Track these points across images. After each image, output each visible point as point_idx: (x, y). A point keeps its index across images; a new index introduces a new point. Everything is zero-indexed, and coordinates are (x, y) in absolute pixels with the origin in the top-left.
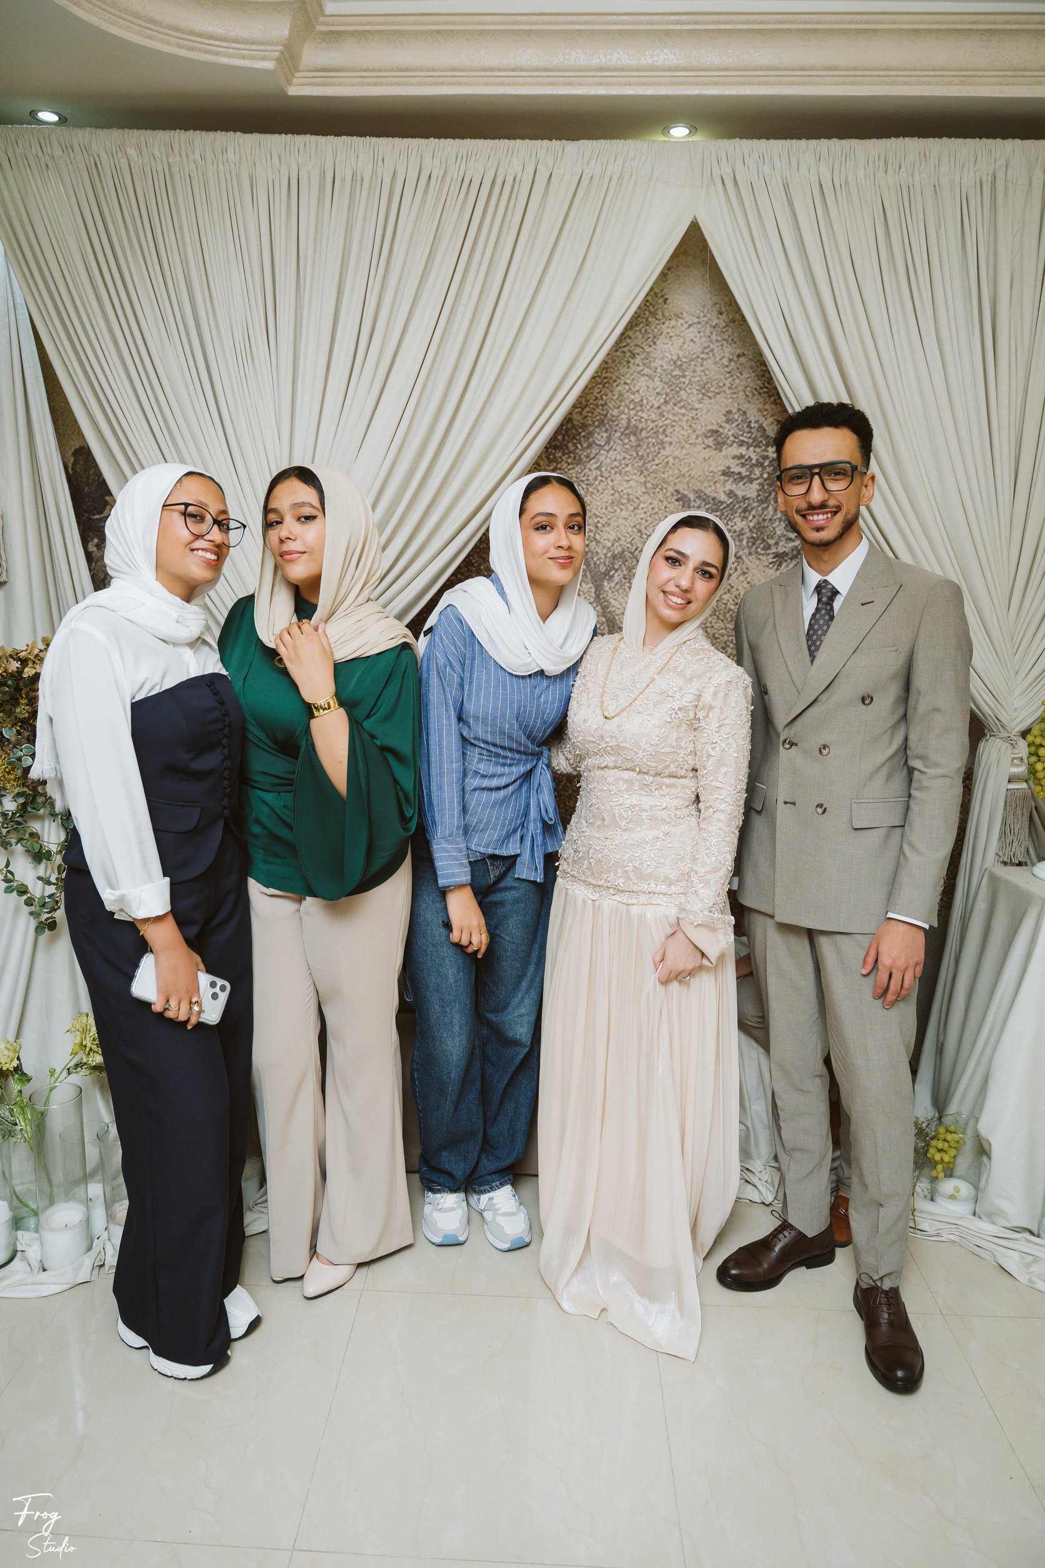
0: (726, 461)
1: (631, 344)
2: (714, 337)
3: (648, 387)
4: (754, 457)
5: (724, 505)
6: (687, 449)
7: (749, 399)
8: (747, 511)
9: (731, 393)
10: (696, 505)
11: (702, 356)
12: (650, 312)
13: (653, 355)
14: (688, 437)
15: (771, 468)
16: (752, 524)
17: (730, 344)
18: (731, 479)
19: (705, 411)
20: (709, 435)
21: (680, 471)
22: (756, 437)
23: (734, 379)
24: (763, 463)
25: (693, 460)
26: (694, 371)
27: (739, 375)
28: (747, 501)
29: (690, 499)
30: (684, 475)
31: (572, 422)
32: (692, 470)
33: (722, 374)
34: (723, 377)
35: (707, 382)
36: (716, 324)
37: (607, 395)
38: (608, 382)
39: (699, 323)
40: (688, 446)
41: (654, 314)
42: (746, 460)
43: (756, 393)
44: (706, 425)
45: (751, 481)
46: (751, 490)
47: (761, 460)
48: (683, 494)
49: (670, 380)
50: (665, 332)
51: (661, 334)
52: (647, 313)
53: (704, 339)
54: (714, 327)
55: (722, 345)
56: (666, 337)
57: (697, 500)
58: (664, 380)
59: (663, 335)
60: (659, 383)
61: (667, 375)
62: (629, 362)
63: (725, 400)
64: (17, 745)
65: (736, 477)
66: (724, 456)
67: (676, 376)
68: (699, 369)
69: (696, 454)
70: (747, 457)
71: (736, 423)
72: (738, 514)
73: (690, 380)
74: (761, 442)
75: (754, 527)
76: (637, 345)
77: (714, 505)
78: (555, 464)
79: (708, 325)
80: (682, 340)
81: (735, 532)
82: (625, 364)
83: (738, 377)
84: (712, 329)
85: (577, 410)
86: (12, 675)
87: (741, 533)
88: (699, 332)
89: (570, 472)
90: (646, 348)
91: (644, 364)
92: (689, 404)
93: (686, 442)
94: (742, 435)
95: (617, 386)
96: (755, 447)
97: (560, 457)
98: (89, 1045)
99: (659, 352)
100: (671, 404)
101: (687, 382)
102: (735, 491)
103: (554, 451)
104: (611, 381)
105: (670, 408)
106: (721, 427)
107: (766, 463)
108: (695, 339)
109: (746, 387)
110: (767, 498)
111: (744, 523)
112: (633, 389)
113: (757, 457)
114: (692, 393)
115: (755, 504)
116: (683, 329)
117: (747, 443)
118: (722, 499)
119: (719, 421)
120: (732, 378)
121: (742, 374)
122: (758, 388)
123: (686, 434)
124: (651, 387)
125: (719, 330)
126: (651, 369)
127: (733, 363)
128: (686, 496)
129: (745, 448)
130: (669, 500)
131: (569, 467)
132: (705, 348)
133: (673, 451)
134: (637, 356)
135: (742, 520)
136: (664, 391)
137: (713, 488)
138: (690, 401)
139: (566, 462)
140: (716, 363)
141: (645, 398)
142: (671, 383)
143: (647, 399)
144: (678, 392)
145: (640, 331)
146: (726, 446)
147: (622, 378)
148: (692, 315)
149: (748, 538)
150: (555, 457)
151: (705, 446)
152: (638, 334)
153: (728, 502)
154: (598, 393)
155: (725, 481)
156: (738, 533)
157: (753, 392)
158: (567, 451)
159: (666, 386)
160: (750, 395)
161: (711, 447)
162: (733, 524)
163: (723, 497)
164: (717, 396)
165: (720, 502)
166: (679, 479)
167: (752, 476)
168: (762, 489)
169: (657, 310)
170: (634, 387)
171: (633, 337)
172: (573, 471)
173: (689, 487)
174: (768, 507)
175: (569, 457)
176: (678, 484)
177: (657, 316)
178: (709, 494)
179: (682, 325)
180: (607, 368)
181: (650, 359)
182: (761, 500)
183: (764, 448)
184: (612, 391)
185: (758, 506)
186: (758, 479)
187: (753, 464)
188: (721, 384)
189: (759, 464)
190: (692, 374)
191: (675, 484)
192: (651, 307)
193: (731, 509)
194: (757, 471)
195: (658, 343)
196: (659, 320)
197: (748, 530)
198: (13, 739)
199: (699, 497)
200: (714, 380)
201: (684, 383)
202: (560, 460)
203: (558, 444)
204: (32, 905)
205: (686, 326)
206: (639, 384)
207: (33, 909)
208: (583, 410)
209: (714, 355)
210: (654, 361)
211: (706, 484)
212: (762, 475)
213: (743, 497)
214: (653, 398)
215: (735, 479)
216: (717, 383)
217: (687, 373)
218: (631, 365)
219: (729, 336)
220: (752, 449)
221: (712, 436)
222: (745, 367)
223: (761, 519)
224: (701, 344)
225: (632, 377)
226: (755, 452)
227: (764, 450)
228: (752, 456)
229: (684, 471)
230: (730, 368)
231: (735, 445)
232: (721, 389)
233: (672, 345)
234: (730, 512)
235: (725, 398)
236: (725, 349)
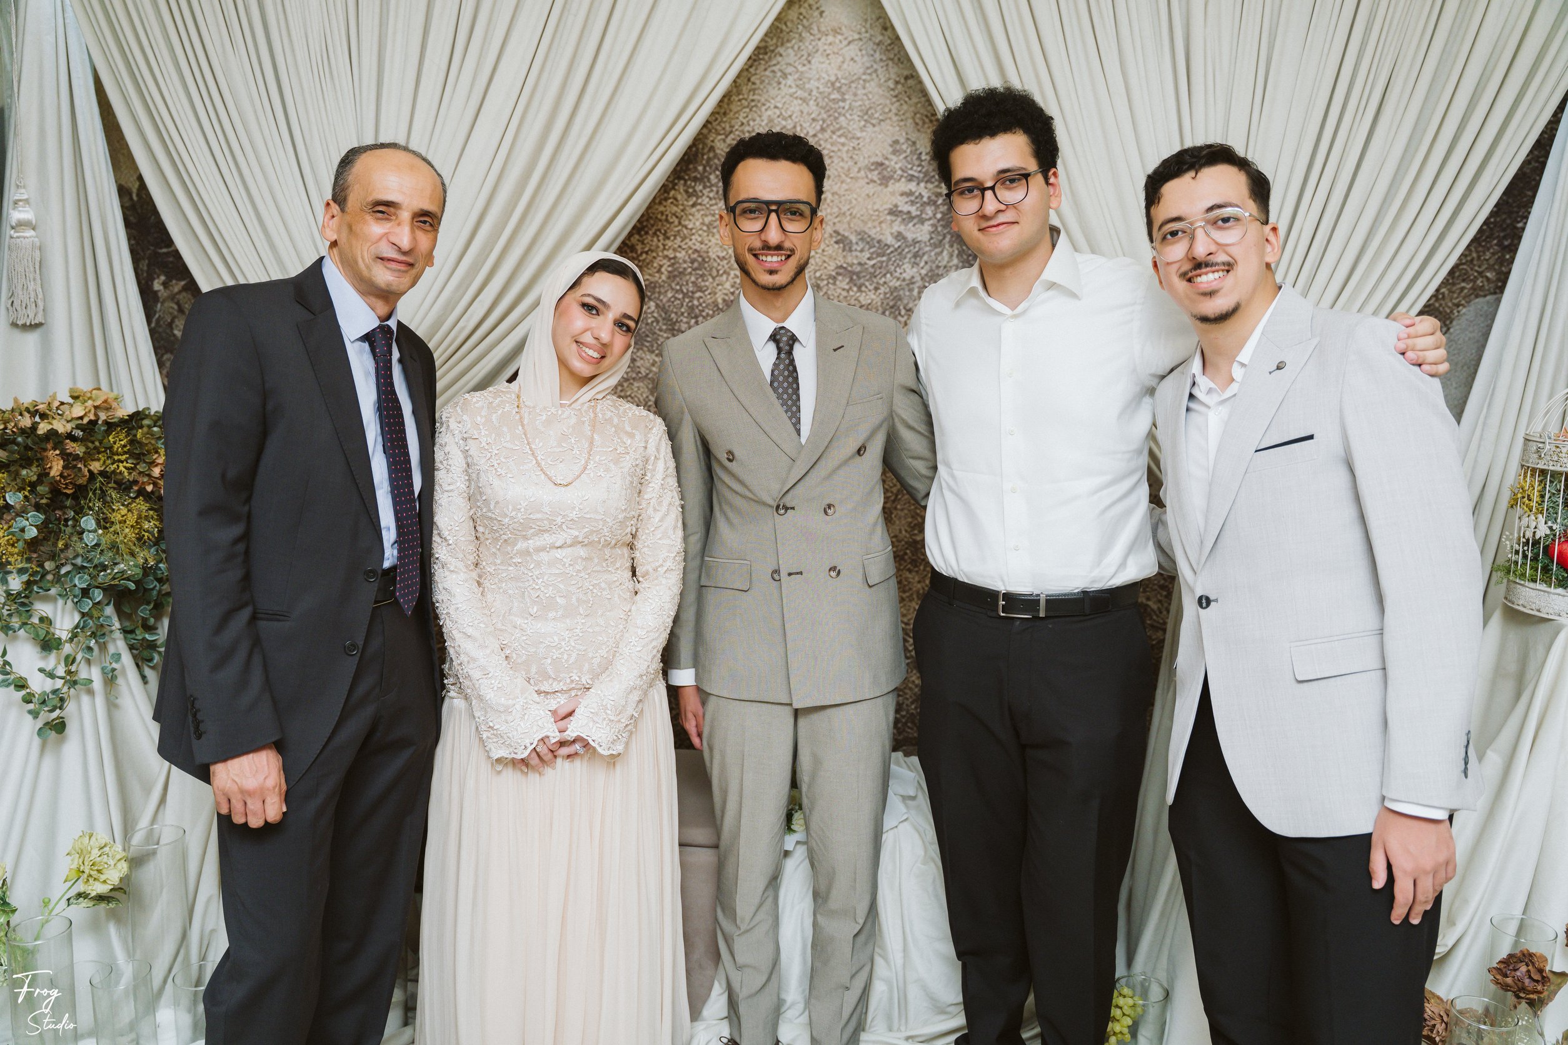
0: (893, 198)
1: (783, 63)
2: (877, 56)
3: (802, 112)
4: (926, 194)
5: (891, 249)
6: (848, 184)
7: (919, 127)
8: (918, 256)
9: (898, 121)
10: (859, 249)
11: (864, 77)
12: (804, 26)
13: (807, 75)
14: (849, 170)
15: (946, 207)
16: (923, 272)
17: (897, 64)
18: (899, 219)
19: (868, 140)
20: (873, 167)
21: (840, 209)
22: (927, 171)
23: (901, 105)
24: (936, 201)
25: (855, 196)
26: (855, 95)
27: (907, 99)
28: (917, 245)
29: (851, 242)
30: (844, 214)
31: (714, 151)
32: (852, 207)
33: (887, 98)
34: (888, 102)
35: (870, 108)
36: (880, 42)
37: (754, 120)
38: (756, 106)
39: (860, 39)
40: (849, 180)
41: (808, 29)
42: (916, 198)
43: (927, 120)
44: (869, 157)
45: (922, 222)
46: (923, 232)
47: (933, 198)
48: (843, 236)
49: (827, 104)
50: (821, 50)
51: (817, 51)
52: (800, 27)
53: (865, 58)
54: (878, 44)
55: (887, 65)
56: (822, 54)
57: (860, 243)
58: (820, 104)
59: (819, 53)
60: (814, 108)
61: (823, 99)
62: (779, 83)
63: (891, 128)
64: (23, 512)
65: (904, 217)
66: (890, 193)
67: (834, 100)
68: (860, 92)
69: (858, 190)
70: (917, 194)
71: (904, 155)
72: (907, 260)
73: (850, 104)
74: (933, 176)
75: (926, 275)
76: (789, 64)
77: (879, 248)
78: (694, 199)
79: (871, 44)
80: (841, 59)
81: (904, 280)
82: (775, 85)
83: (906, 102)
84: (875, 47)
85: (720, 137)
86: (23, 431)
87: (912, 282)
88: (861, 50)
89: (712, 208)
90: (800, 68)
91: (797, 86)
92: (849, 132)
93: (847, 176)
94: (911, 169)
95: (766, 110)
96: (927, 182)
97: (701, 191)
98: (87, 871)
99: (815, 72)
100: (829, 131)
101: (847, 107)
102: (904, 233)
103: (693, 184)
104: (759, 105)
105: (827, 137)
106: (887, 159)
107: (940, 201)
108: (856, 58)
109: (915, 114)
110: (941, 241)
111: (915, 270)
112: (784, 113)
113: (930, 194)
114: (853, 120)
115: (928, 249)
116: (841, 46)
117: (918, 178)
118: (888, 242)
119: (885, 152)
120: (898, 104)
121: (910, 99)
122: (929, 115)
123: (846, 167)
124: (805, 112)
125: (884, 47)
126: (805, 91)
127: (899, 86)
128: (846, 238)
129: (914, 184)
130: (827, 242)
131: (711, 203)
132: (868, 68)
133: (831, 186)
134: (789, 77)
135: (913, 267)
136: (820, 117)
137: (878, 229)
138: (850, 129)
139: (708, 197)
140: (880, 86)
141: (798, 125)
142: (828, 108)
143: (801, 125)
144: (836, 118)
145: (792, 47)
146: (892, 181)
147: (773, 101)
148: (852, 31)
149: (919, 287)
150: (695, 191)
151: (867, 181)
152: (790, 51)
153: (896, 246)
154: (744, 118)
155: (893, 221)
156: (907, 282)
157: (923, 120)
158: (708, 184)
159: (823, 111)
160: (920, 123)
161: (875, 182)
162: (902, 271)
163: (890, 240)
164: (882, 123)
165: (886, 245)
166: (838, 219)
167: (924, 216)
168: (935, 231)
169: (811, 24)
170: (786, 112)
171: (784, 54)
172: (715, 207)
173: (850, 228)
174: (942, 252)
175: (712, 191)
176: (838, 225)
177: (812, 31)
178: (874, 236)
179: (841, 41)
180: (754, 90)
181: (804, 80)
182: (934, 244)
183: (936, 183)
184: (760, 116)
185: (931, 251)
186: (930, 219)
187: (925, 203)
188: (887, 110)
189: (931, 202)
190: (852, 98)
191: (834, 224)
192: (805, 21)
193: (900, 254)
194: (929, 211)
195: (813, 61)
196: (814, 35)
197: (918, 278)
198: (18, 506)
199: (862, 239)
200: (879, 105)
201: (844, 108)
202: (700, 194)
203: (699, 176)
204: (30, 702)
205: (845, 43)
206: (792, 109)
207: (31, 706)
208: (727, 137)
209: (877, 76)
210: (809, 82)
211: (870, 225)
212: (934, 215)
213: (913, 240)
214: (808, 124)
215: (904, 219)
216: (882, 109)
217: (847, 97)
218: (782, 86)
219: (895, 55)
220: (922, 185)
221: (876, 169)
222: (914, 91)
223: (934, 266)
224: (863, 64)
225: (784, 100)
226: (926, 188)
227: (937, 186)
228: (923, 194)
229: (844, 209)
230: (897, 92)
231: (903, 180)
232: (886, 116)
233: (830, 64)
234: (898, 257)
235: (892, 125)
236: (890, 69)
